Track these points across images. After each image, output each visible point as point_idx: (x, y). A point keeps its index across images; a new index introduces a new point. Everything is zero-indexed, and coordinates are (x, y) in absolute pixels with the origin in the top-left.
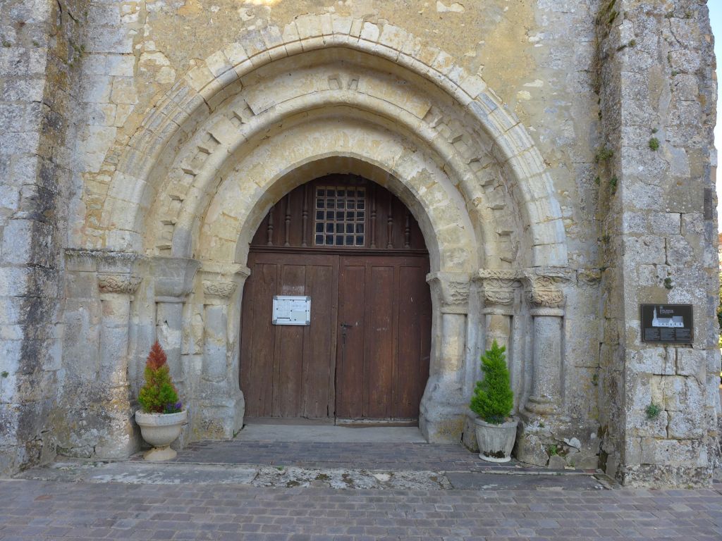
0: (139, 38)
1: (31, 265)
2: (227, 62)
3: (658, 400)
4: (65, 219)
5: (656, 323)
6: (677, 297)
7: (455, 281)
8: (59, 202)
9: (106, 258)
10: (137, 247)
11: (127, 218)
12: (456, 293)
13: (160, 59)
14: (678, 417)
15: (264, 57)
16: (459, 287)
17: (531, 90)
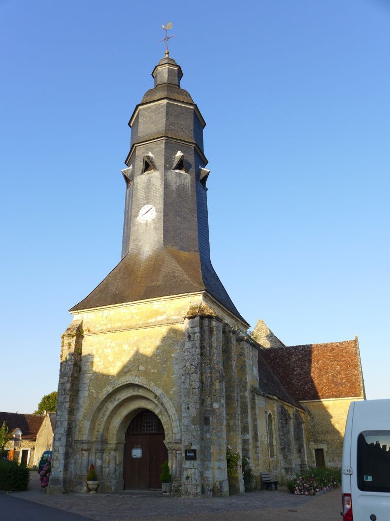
0: (90, 386)
1: (66, 446)
2: (107, 390)
3: (189, 475)
4: (74, 433)
5: (188, 455)
6: (193, 447)
8: (73, 429)
9: (82, 442)
10: (90, 439)
11: (87, 432)
13: (94, 391)
14: (193, 479)
15: (114, 388)
17: (173, 391)
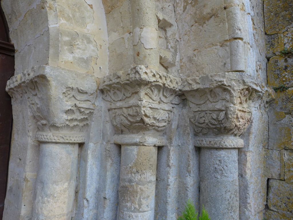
7: (75, 87)
12: (74, 108)
16: (78, 97)
